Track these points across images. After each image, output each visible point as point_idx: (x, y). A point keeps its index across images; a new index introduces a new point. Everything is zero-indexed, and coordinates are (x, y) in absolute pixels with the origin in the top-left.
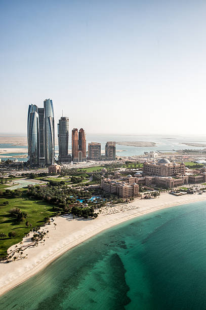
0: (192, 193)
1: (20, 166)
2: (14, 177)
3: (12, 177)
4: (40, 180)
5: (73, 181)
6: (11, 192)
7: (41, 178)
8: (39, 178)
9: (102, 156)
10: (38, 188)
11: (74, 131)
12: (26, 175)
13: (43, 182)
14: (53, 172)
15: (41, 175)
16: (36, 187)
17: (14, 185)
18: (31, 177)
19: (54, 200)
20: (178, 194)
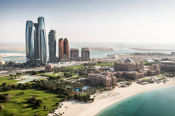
0: (152, 82)
1: (21, 66)
2: (20, 74)
3: (19, 74)
4: (41, 75)
5: (66, 76)
6: (23, 85)
7: (41, 74)
8: (40, 74)
9: (80, 58)
10: (42, 81)
11: (60, 40)
12: (29, 72)
13: (44, 77)
14: (48, 69)
15: (40, 72)
16: (41, 81)
17: (22, 80)
18: (33, 73)
19: (58, 90)
20: (143, 83)
